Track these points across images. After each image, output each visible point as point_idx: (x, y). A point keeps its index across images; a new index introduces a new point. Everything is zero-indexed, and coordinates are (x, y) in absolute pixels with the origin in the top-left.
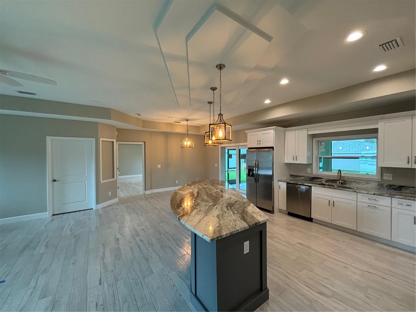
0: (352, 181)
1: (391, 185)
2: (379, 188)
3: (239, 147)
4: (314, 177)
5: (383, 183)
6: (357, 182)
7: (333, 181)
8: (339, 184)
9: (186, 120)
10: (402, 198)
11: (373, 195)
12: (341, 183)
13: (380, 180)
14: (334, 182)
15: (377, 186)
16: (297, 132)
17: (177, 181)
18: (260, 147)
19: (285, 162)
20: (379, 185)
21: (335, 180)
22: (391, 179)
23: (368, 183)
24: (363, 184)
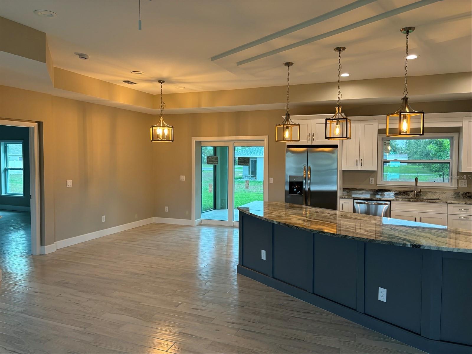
0: (427, 192)
1: (467, 193)
2: (455, 198)
3: (234, 143)
4: (379, 190)
5: (459, 192)
6: (433, 193)
7: (405, 192)
8: (414, 196)
9: (160, 82)
11: (465, 204)
12: (416, 194)
13: (456, 188)
14: (405, 194)
15: (454, 195)
16: (363, 124)
17: (103, 217)
18: (313, 144)
19: (343, 169)
20: (455, 193)
21: (407, 191)
22: (466, 186)
23: (444, 193)
24: (440, 195)
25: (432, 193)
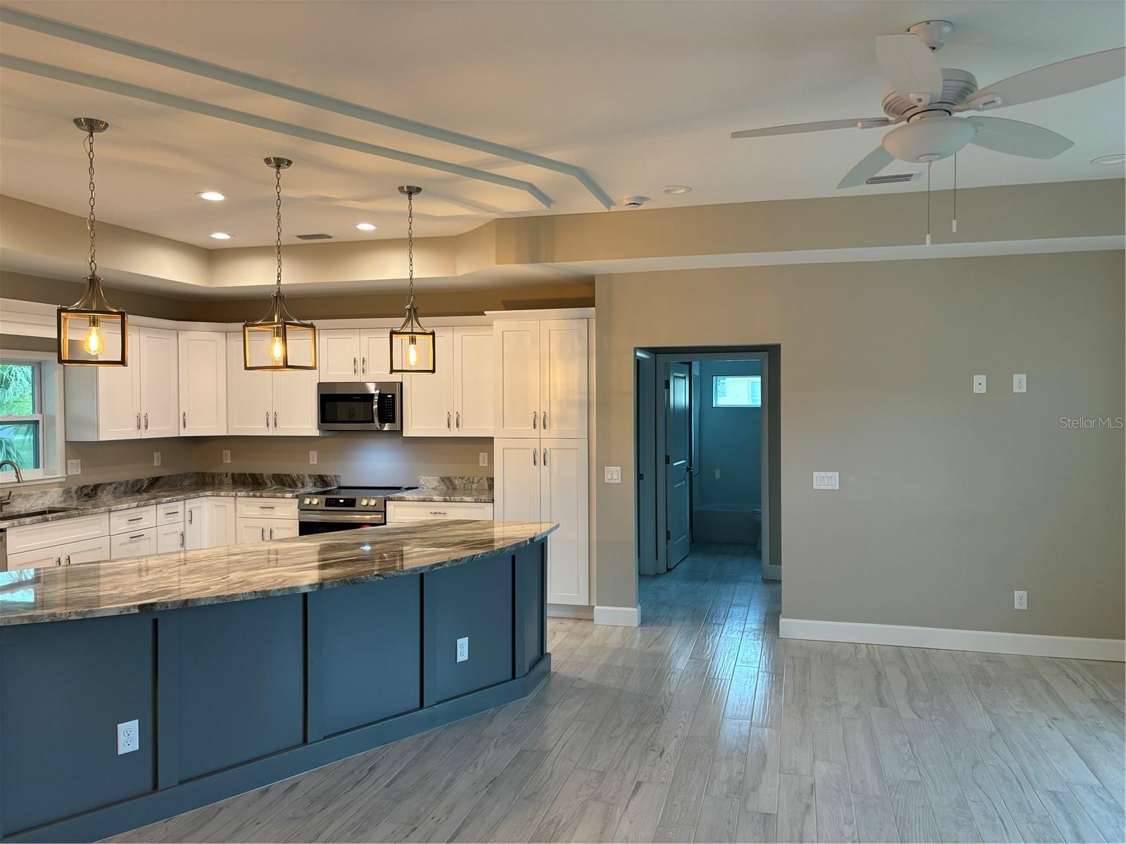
0: (14, 496)
5: (70, 487)
10: (170, 502)
13: (65, 480)
15: (62, 496)
20: (64, 492)
22: (80, 472)
23: (45, 493)
24: (38, 499)
25: (24, 498)
